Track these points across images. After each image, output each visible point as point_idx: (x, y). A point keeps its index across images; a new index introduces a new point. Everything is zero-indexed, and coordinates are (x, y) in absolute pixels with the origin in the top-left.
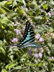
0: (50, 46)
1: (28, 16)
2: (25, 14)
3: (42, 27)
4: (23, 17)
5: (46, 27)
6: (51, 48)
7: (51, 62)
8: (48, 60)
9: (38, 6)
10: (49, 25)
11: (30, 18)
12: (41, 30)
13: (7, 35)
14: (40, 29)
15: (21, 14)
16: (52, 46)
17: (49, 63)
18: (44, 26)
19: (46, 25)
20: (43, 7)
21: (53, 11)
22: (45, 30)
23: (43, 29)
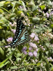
0: (48, 46)
1: (26, 16)
2: (23, 15)
3: (40, 27)
4: (21, 17)
5: (45, 27)
6: (49, 48)
7: (49, 62)
8: (46, 60)
9: (36, 6)
10: (48, 25)
11: (28, 19)
12: (40, 30)
13: (6, 35)
14: (38, 29)
15: (19, 15)
16: (50, 46)
17: (47, 63)
18: (42, 26)
19: (44, 25)
20: (41, 7)
21: (51, 12)
22: (43, 30)
23: (41, 29)
